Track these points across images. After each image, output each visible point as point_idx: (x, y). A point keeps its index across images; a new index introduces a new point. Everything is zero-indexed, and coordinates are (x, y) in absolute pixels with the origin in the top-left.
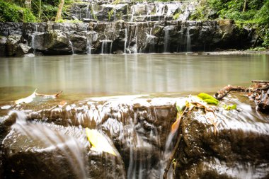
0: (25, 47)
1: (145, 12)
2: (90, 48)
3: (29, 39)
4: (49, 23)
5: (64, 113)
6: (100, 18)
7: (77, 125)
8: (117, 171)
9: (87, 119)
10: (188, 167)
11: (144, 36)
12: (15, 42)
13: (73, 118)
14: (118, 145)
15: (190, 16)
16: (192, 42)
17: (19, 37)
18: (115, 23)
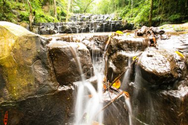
0: (56, 31)
1: (96, 18)
2: (78, 31)
3: (57, 28)
4: (64, 22)
5: (69, 38)
6: (81, 21)
7: (73, 41)
8: (88, 55)
9: (77, 40)
10: (112, 54)
11: (96, 27)
12: (52, 29)
13: (72, 39)
14: (88, 48)
15: (112, 20)
16: (113, 28)
17: (54, 28)
18: (86, 22)
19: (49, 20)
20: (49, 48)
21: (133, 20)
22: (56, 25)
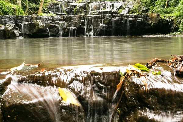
0: (17, 32)
1: (99, 8)
3: (20, 27)
4: (34, 15)
6: (68, 12)
12: (10, 28)
15: (129, 11)
16: (131, 29)
17: (13, 25)
18: (78, 16)
19: (6, 10)
20: (4, 102)
21: (171, 12)
22: (18, 20)
